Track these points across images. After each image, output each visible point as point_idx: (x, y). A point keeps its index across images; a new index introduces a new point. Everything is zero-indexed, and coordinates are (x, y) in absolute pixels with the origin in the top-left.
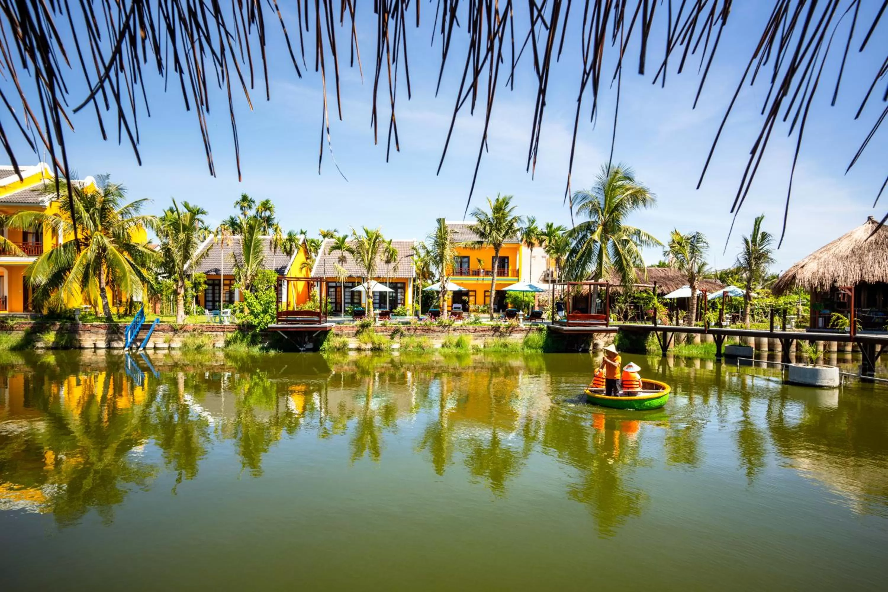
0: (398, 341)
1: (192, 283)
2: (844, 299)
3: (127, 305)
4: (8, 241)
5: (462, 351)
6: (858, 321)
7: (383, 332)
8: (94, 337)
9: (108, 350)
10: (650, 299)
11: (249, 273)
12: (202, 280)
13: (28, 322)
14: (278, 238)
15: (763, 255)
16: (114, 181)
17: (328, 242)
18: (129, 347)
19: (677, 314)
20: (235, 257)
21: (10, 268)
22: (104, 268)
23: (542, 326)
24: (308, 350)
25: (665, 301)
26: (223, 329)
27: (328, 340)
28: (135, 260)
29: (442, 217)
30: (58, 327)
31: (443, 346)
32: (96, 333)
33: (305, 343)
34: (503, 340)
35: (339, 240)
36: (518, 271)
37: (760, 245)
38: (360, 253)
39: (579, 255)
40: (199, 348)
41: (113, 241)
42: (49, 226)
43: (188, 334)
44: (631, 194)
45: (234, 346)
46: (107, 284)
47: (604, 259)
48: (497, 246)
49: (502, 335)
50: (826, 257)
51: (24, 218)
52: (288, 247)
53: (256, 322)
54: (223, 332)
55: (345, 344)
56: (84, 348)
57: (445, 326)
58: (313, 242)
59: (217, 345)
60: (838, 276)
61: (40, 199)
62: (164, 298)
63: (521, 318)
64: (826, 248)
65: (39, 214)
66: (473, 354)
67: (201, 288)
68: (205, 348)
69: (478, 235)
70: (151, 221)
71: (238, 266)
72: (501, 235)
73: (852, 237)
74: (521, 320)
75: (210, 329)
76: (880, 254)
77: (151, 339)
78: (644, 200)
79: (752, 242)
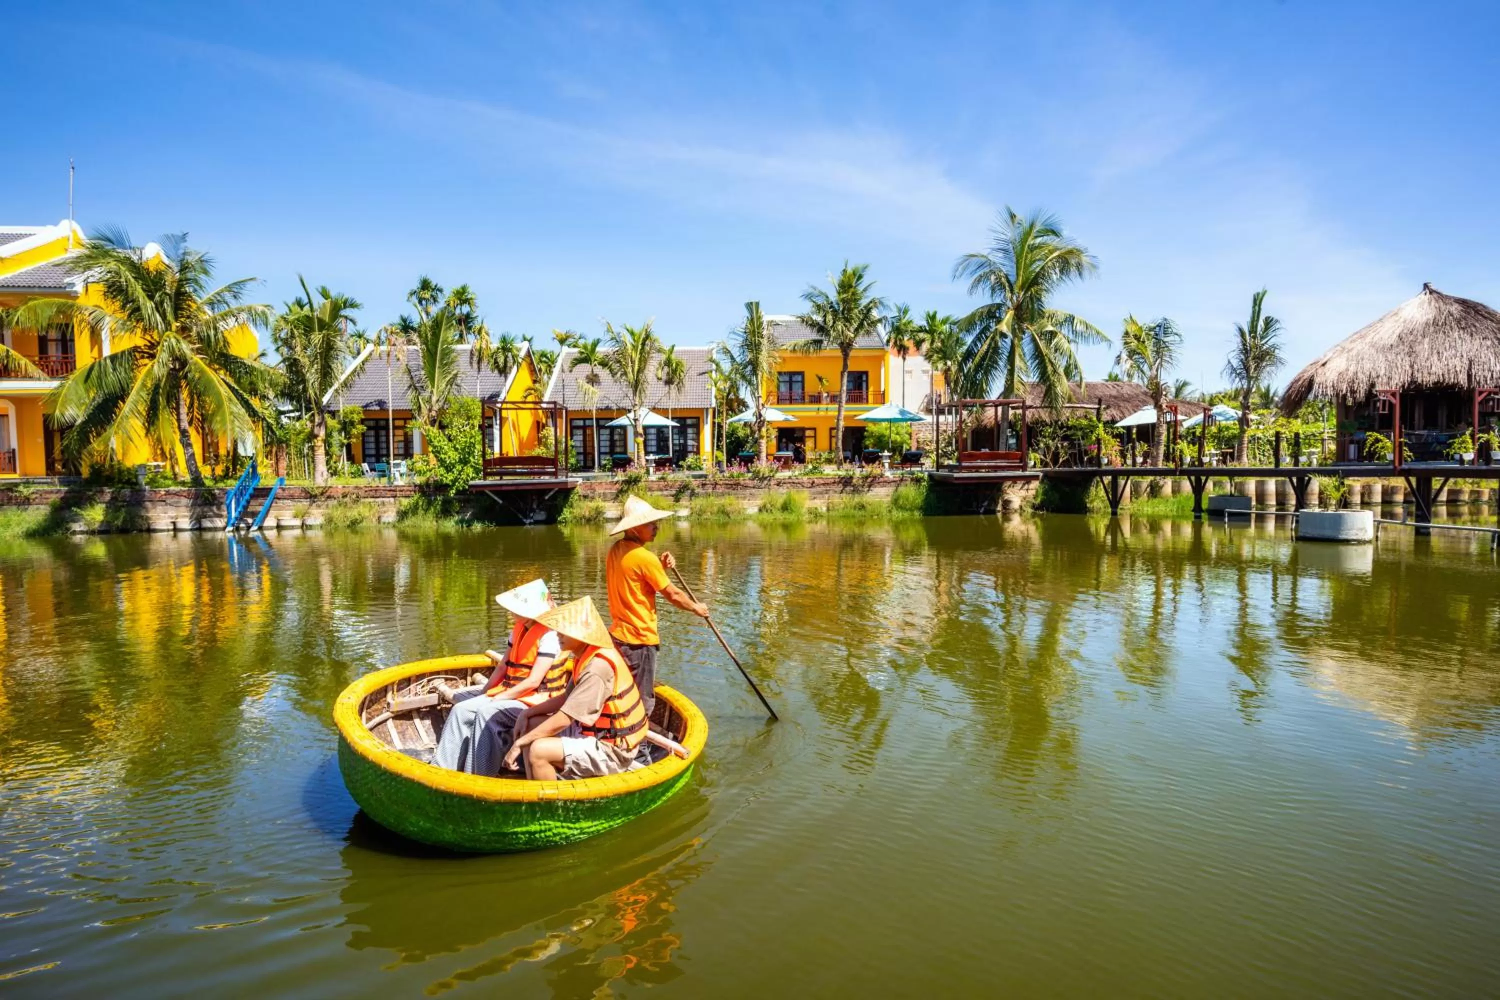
0: (688, 503)
1: (339, 423)
2: (1384, 409)
3: (227, 461)
4: (12, 352)
5: (791, 518)
6: (1406, 444)
7: (661, 490)
8: (172, 512)
9: (197, 533)
10: (1093, 428)
11: (434, 399)
12: (356, 418)
13: (56, 490)
14: (484, 346)
15: (1268, 353)
16: (195, 248)
17: (568, 354)
18: (233, 525)
19: (1134, 448)
20: (409, 371)
21: (19, 401)
22: (184, 395)
23: (920, 475)
24: (537, 522)
25: (1116, 431)
26: (394, 492)
27: (571, 506)
28: (238, 382)
29: (754, 300)
30: (108, 497)
31: (760, 510)
32: (176, 505)
33: (533, 511)
34: (857, 499)
35: (585, 347)
36: (884, 394)
37: (1262, 338)
38: (619, 362)
39: (977, 359)
40: (353, 525)
41: (198, 349)
42: (83, 324)
43: (335, 502)
44: (1059, 256)
45: (413, 519)
46: (190, 423)
47: (1018, 362)
48: (846, 347)
49: (856, 490)
50: (1359, 348)
51: (39, 311)
52: (501, 360)
53: (449, 478)
54: (395, 497)
55: (599, 512)
56: (155, 531)
57: (763, 479)
58: (544, 355)
59: (383, 520)
60: (1378, 377)
61: (67, 280)
62: (293, 451)
63: (887, 462)
64: (1360, 335)
65: (64, 304)
66: (810, 522)
67: (354, 431)
68: (364, 524)
69: (815, 329)
70: (263, 313)
71: (416, 389)
72: (852, 329)
73: (1400, 314)
74: (887, 465)
75: (372, 493)
76: (1440, 340)
77: (271, 512)
78: (1079, 266)
79: (1250, 333)
